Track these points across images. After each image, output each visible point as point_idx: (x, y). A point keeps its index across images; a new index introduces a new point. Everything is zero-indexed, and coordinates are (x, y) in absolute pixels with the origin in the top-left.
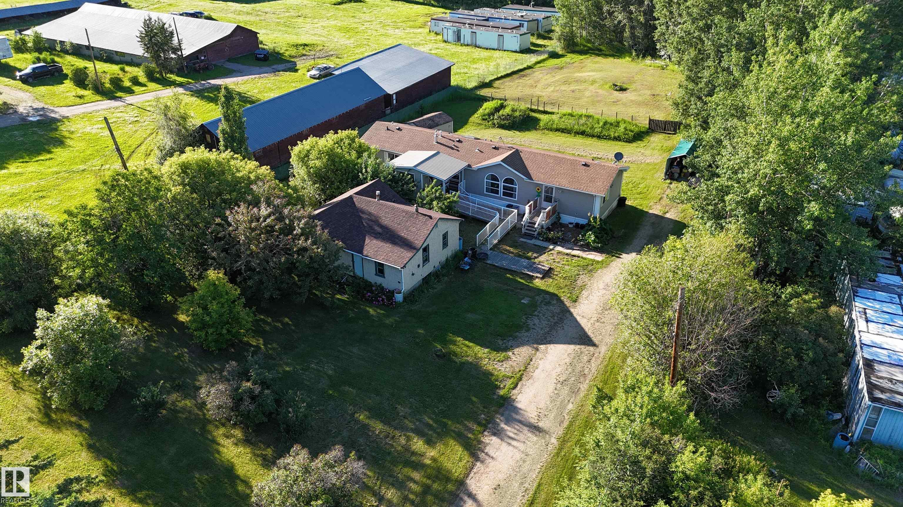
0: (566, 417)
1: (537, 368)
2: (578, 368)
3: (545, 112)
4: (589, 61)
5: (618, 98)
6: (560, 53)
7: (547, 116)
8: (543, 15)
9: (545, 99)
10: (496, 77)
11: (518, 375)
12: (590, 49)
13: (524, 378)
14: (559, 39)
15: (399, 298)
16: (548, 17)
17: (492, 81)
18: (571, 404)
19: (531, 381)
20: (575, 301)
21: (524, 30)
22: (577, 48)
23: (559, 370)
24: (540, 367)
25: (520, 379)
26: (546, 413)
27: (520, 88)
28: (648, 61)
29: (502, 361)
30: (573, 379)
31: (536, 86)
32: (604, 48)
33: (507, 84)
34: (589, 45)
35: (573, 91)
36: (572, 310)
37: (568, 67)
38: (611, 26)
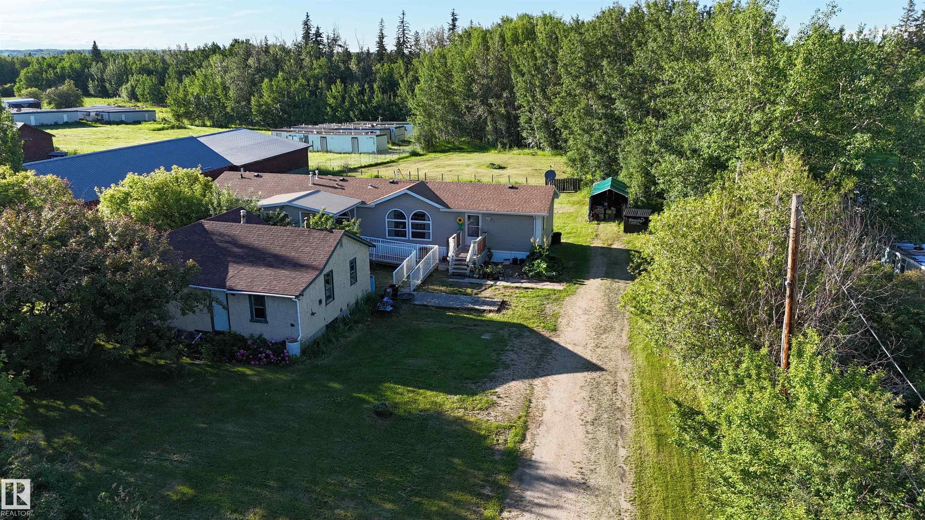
0: (627, 468)
1: (544, 410)
2: (605, 401)
5: (501, 173)
6: (421, 152)
8: (394, 126)
11: (520, 423)
13: (532, 426)
15: (294, 349)
16: (400, 127)
17: (356, 168)
18: (621, 449)
19: (543, 428)
20: (555, 330)
22: (438, 149)
23: (578, 407)
24: (549, 407)
25: (526, 428)
26: (592, 467)
29: (487, 409)
30: (606, 416)
33: (374, 170)
34: (449, 145)
35: (450, 171)
36: (556, 340)
37: (433, 160)
38: (471, 123)
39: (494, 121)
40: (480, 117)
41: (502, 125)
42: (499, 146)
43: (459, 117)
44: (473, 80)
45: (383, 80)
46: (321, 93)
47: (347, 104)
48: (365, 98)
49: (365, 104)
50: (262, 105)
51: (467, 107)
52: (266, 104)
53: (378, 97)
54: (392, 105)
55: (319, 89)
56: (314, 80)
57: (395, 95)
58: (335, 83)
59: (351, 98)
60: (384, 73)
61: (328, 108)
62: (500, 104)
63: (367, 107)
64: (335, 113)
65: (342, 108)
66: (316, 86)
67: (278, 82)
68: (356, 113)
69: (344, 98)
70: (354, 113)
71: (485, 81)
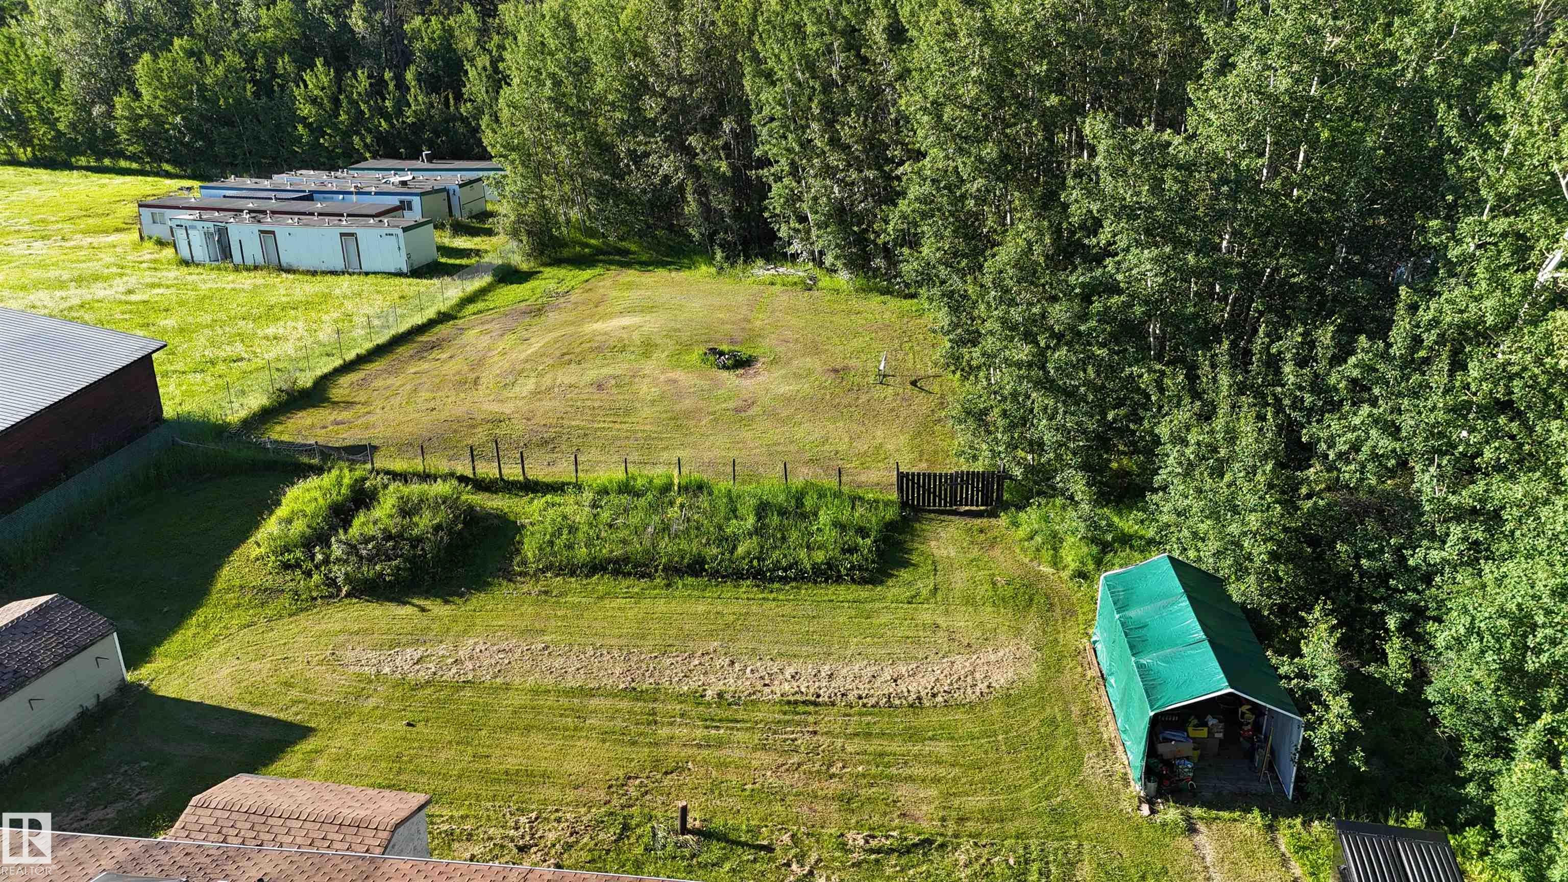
3: (531, 487)
4: (608, 283)
5: (745, 395)
6: (525, 267)
7: (539, 502)
8: (459, 177)
9: (519, 427)
10: (338, 362)
12: (599, 251)
14: (514, 234)
16: (471, 182)
17: (324, 382)
21: (415, 215)
22: (566, 253)
27: (424, 395)
28: (761, 271)
31: (476, 381)
32: (633, 248)
33: (379, 383)
34: (593, 241)
35: (600, 387)
37: (558, 308)
38: (644, 191)
39: (702, 192)
40: (666, 179)
41: (722, 202)
42: (719, 255)
43: (614, 176)
44: (644, 84)
45: (430, 56)
46: (282, 87)
47: (343, 117)
48: (387, 103)
49: (388, 119)
50: (141, 117)
51: (632, 154)
52: (149, 115)
53: (417, 99)
54: (454, 119)
55: (278, 76)
56: (265, 55)
57: (459, 97)
58: (312, 66)
59: (354, 103)
60: (433, 40)
61: (300, 127)
62: (715, 149)
63: (392, 125)
64: (317, 139)
65: (335, 127)
66: (270, 66)
67: (175, 61)
68: (368, 140)
69: (336, 102)
70: (363, 139)
71: (674, 91)
